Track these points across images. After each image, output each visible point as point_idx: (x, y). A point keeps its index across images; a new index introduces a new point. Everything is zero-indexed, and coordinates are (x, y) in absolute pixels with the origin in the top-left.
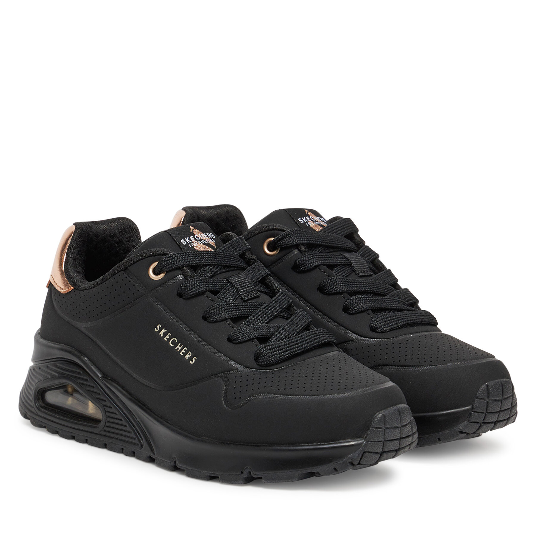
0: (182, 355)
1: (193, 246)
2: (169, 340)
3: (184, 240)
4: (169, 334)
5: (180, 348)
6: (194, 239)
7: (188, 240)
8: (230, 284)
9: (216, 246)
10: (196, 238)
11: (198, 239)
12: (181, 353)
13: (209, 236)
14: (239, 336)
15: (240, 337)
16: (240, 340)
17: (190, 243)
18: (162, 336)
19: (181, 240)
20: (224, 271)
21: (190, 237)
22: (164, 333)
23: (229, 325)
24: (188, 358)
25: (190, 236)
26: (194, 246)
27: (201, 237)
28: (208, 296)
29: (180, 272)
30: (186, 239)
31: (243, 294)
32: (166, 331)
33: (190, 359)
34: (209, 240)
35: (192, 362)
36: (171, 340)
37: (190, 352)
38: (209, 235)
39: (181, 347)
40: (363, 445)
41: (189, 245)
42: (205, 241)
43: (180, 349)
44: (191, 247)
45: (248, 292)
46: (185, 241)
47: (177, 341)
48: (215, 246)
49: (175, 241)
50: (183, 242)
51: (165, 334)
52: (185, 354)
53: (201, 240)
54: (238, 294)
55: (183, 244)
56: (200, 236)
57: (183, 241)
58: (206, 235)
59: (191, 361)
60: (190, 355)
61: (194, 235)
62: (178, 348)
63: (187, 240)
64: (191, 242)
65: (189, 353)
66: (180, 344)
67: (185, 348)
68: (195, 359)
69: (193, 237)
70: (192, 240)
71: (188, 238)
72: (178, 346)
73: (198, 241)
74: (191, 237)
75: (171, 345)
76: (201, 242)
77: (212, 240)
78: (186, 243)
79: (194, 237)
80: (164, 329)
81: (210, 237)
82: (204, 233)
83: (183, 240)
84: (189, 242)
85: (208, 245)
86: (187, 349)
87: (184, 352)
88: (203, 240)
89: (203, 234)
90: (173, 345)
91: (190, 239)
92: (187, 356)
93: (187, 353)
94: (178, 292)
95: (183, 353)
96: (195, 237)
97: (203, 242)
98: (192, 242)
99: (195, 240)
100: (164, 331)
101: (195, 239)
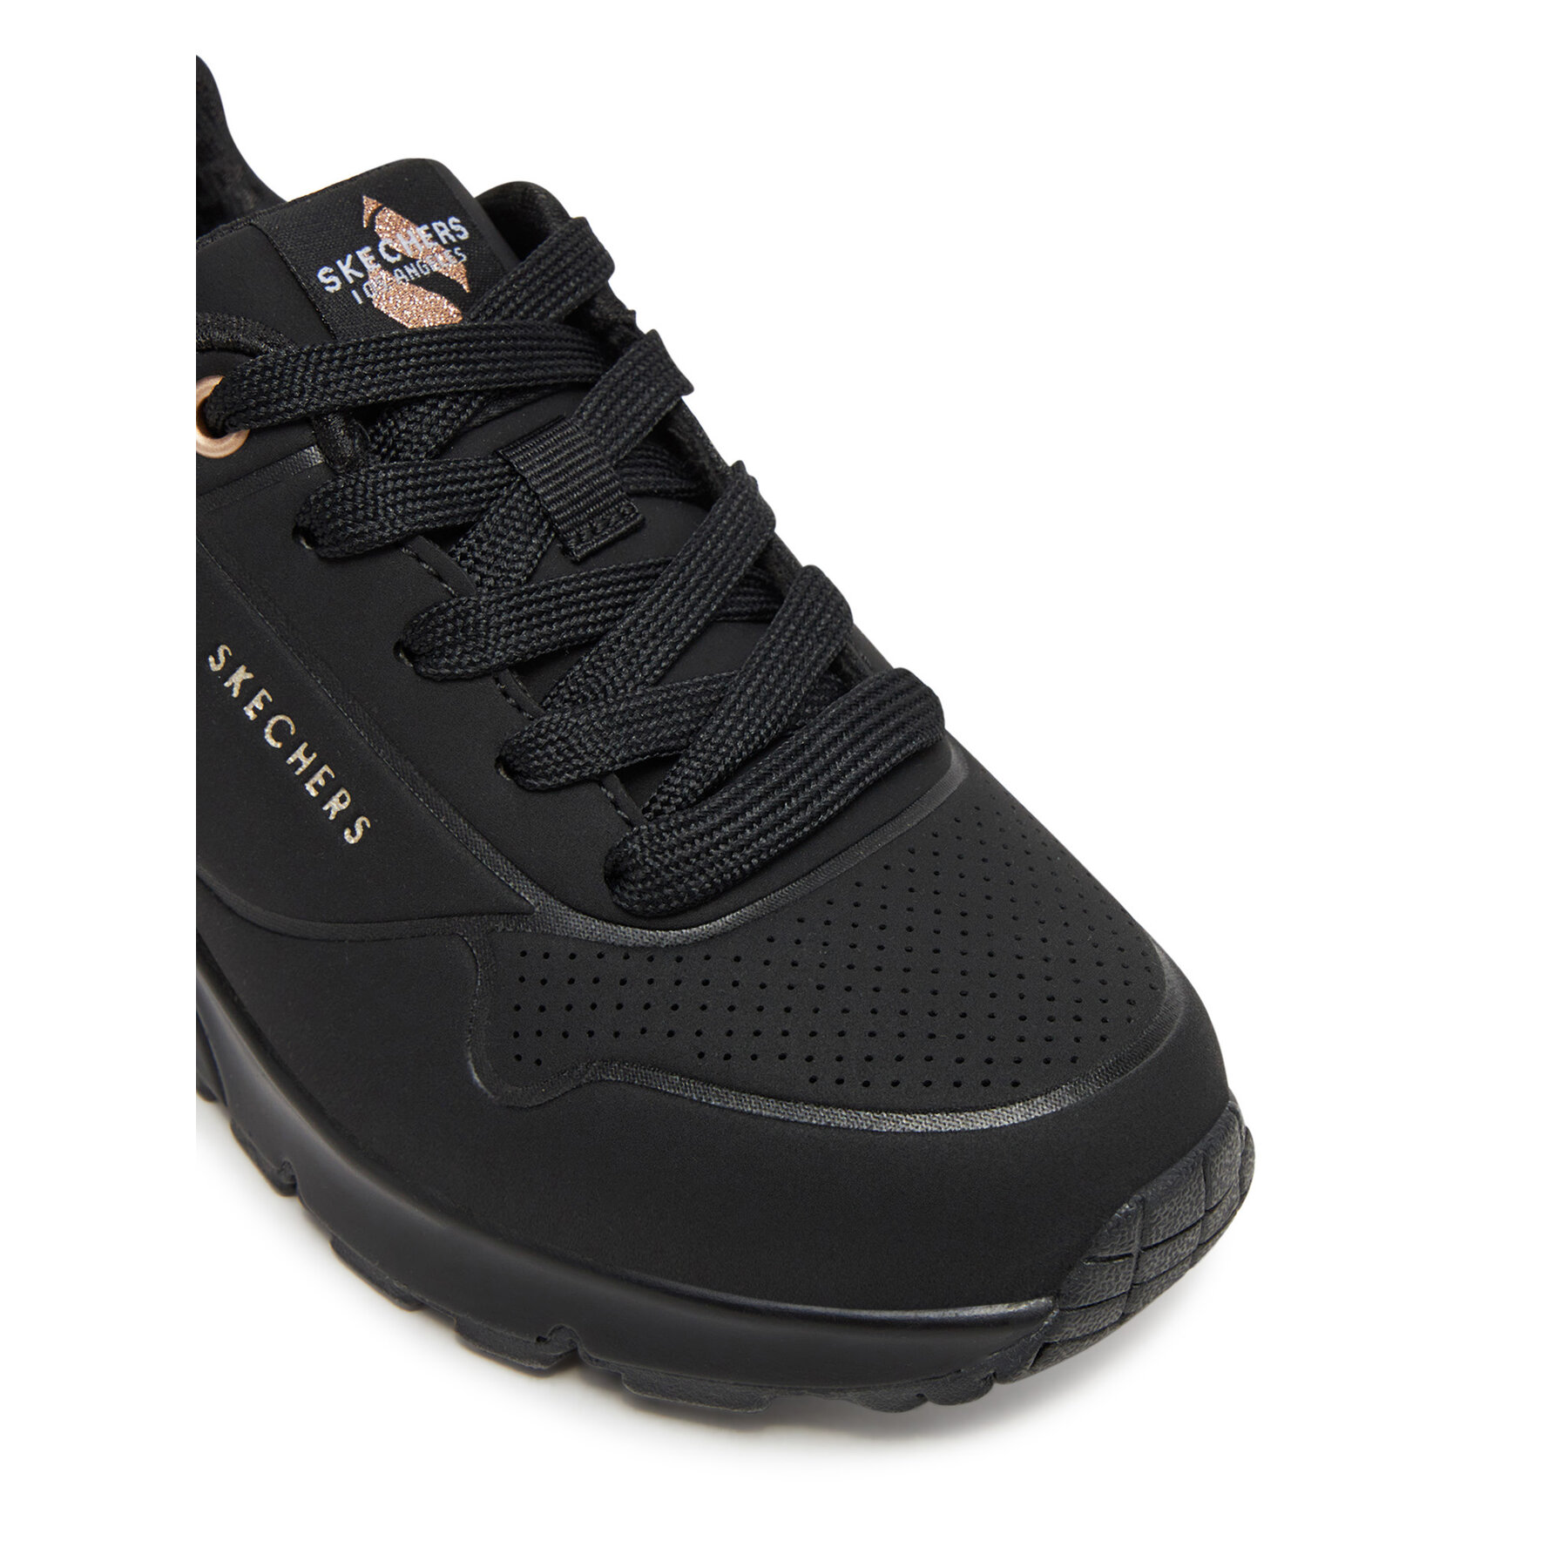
0: (313, 793)
1: (369, 295)
2: (263, 717)
3: (331, 270)
4: (264, 692)
5: (306, 763)
6: (374, 262)
7: (351, 268)
8: (519, 484)
9: (469, 282)
10: (386, 256)
11: (392, 260)
12: (309, 787)
13: (441, 235)
14: (546, 760)
15: (547, 766)
16: (549, 778)
17: (358, 284)
18: (235, 694)
19: (317, 272)
20: (494, 412)
21: (358, 253)
22: (244, 683)
23: (506, 694)
24: (339, 813)
25: (360, 249)
26: (373, 296)
27: (406, 247)
28: (421, 555)
29: (308, 434)
30: (339, 263)
31: (570, 530)
32: (250, 676)
33: (346, 819)
34: (440, 258)
35: (353, 834)
36: (272, 722)
37: (343, 792)
38: (441, 229)
39: (312, 759)
40: (1046, 1323)
41: (354, 292)
42: (422, 264)
43: (305, 766)
44: (360, 302)
45: (592, 516)
46: (338, 273)
47: (292, 733)
48: (465, 287)
49: (293, 275)
50: (327, 281)
51: (249, 690)
52: (326, 793)
53: (407, 261)
54: (550, 530)
55: (328, 288)
56: (405, 243)
57: (327, 275)
58: (431, 231)
59: (347, 832)
60: (347, 803)
61: (373, 240)
62: (298, 763)
63: (346, 269)
64: (361, 275)
65: (339, 795)
66: (305, 745)
67: (326, 768)
68: (363, 824)
69: (370, 254)
70: (366, 265)
71: (350, 257)
72: (299, 754)
73: (389, 267)
74: (364, 254)
75: (272, 742)
76: (406, 273)
77: (452, 253)
78: (338, 287)
79: (375, 252)
80: (242, 669)
81: (445, 242)
82: (420, 226)
83: (326, 270)
84: (351, 281)
85: (435, 283)
86: (335, 774)
87: (322, 782)
88: (414, 261)
89: (418, 229)
90: (279, 745)
91: (357, 264)
92: (335, 806)
93: (335, 794)
94: (297, 523)
95: (316, 786)
96: (382, 250)
97: (414, 271)
98: (366, 279)
99: (379, 266)
100: (241, 675)
101: (379, 259)
